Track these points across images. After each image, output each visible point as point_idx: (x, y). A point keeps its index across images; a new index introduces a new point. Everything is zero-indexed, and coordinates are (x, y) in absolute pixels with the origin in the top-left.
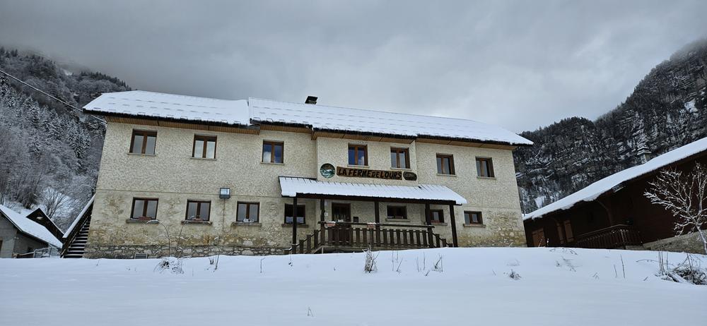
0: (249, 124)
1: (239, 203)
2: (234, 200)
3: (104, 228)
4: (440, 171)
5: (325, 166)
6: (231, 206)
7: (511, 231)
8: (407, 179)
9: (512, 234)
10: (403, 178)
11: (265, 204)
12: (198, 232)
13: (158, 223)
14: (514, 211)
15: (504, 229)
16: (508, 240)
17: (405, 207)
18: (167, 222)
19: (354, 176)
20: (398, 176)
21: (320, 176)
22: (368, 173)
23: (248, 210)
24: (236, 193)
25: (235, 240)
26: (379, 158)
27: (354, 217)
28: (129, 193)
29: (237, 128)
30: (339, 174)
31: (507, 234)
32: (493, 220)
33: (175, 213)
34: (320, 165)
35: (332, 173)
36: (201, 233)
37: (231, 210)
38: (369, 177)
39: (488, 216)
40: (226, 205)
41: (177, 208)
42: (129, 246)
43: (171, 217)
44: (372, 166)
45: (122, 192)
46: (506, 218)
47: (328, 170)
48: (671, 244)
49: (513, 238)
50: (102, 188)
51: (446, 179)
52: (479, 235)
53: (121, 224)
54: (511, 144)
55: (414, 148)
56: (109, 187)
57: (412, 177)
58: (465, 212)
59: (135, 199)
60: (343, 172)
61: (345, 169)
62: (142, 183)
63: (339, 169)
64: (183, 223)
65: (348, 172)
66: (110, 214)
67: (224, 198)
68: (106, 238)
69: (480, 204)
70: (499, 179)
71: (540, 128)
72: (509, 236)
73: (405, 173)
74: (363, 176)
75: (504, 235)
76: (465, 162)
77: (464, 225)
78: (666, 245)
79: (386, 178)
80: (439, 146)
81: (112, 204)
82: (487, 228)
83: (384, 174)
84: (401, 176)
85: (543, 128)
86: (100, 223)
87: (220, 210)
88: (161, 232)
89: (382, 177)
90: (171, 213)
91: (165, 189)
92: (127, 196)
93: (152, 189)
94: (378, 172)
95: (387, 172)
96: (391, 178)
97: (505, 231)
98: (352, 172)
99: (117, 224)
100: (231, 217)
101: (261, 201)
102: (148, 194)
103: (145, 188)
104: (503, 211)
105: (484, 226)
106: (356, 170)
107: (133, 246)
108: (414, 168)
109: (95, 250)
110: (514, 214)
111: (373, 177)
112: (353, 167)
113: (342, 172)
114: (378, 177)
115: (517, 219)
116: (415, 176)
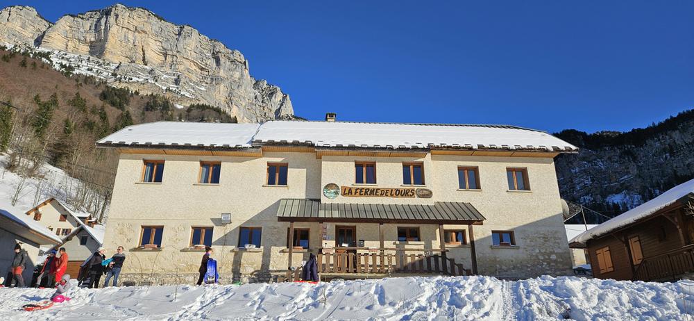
0: (250, 146)
1: (241, 228)
2: (236, 225)
4: (462, 186)
5: (329, 186)
6: (233, 232)
7: (553, 253)
8: (421, 196)
9: (553, 257)
10: (416, 195)
11: (267, 229)
15: (543, 251)
16: (549, 263)
17: (418, 228)
18: (172, 249)
19: (361, 195)
20: (410, 193)
21: (323, 197)
22: (377, 192)
23: (250, 235)
26: (390, 175)
27: (360, 241)
28: (136, 221)
29: (238, 151)
30: (344, 194)
31: (547, 257)
32: (528, 241)
33: (179, 239)
34: (324, 185)
35: (336, 193)
37: (233, 235)
39: (522, 236)
40: (228, 230)
41: (181, 235)
42: (135, 274)
43: (175, 245)
44: (381, 184)
45: (131, 221)
46: (545, 238)
47: (333, 191)
49: (555, 261)
50: (112, 217)
51: (469, 194)
52: (511, 258)
55: (429, 161)
56: (118, 216)
57: (426, 194)
58: (493, 232)
59: (145, 228)
61: (350, 189)
62: (149, 211)
63: (344, 189)
65: (353, 191)
69: (511, 223)
70: (536, 193)
71: (653, 124)
72: (549, 259)
73: (419, 191)
74: (370, 195)
75: (543, 258)
76: (493, 174)
77: (491, 246)
79: (397, 196)
80: (461, 157)
81: (122, 233)
82: (521, 250)
83: (394, 192)
84: (413, 194)
85: (657, 124)
87: (222, 235)
88: (165, 260)
89: (392, 195)
90: (175, 239)
91: (170, 216)
92: (136, 225)
93: (158, 217)
94: (387, 190)
95: (397, 190)
96: (402, 196)
97: (543, 254)
98: (358, 191)
101: (264, 225)
102: (155, 222)
103: (152, 216)
104: (542, 230)
105: (518, 248)
106: (363, 189)
107: (138, 274)
108: (429, 185)
110: (556, 232)
111: (381, 195)
112: (359, 186)
113: (347, 192)
114: (387, 196)
115: (560, 239)
116: (431, 193)
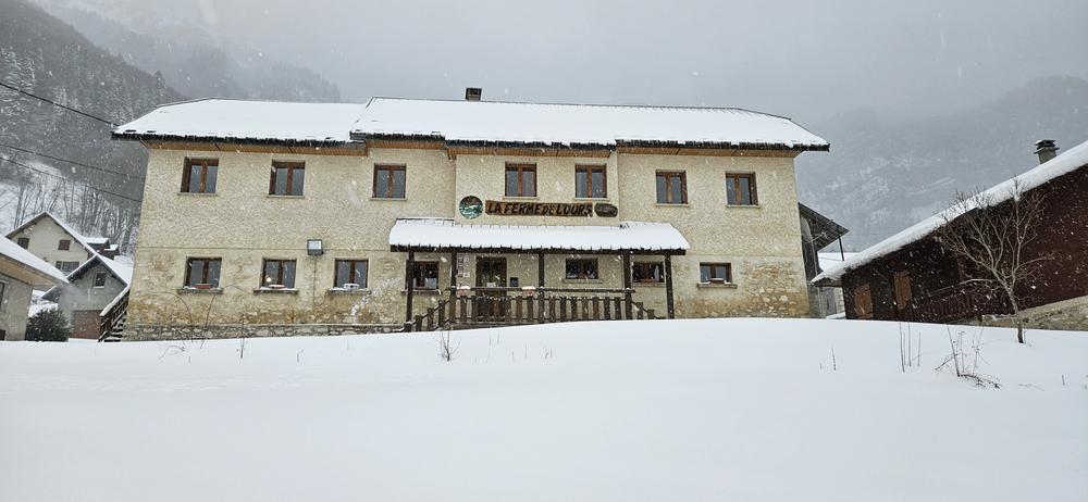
0: (348, 140)
1: (337, 261)
2: (330, 257)
3: (149, 302)
4: (662, 198)
5: (467, 201)
6: (325, 266)
7: (784, 293)
8: (600, 214)
9: (784, 298)
10: (594, 213)
11: (376, 262)
12: (278, 304)
13: (221, 293)
14: (789, 260)
15: (770, 291)
16: (776, 307)
17: (597, 261)
18: (235, 291)
19: (514, 213)
20: (586, 210)
21: (458, 216)
22: (537, 209)
23: (351, 271)
24: (333, 246)
25: (332, 316)
26: (556, 184)
27: (512, 279)
28: (180, 251)
29: (329, 146)
30: (489, 212)
31: (774, 298)
32: (750, 276)
33: (245, 278)
34: (460, 198)
35: (478, 211)
36: (282, 307)
37: (325, 272)
38: (536, 214)
39: (743, 270)
40: (318, 264)
41: (247, 271)
42: (183, 327)
43: (240, 285)
44: (544, 196)
45: (171, 251)
46: (774, 272)
47: (472, 207)
48: (1060, 313)
49: (785, 304)
50: (144, 244)
51: (671, 211)
52: (724, 300)
53: (171, 297)
54: (792, 146)
55: (616, 163)
56: (153, 243)
57: (608, 212)
58: (701, 264)
59: (191, 260)
60: (495, 208)
61: (498, 204)
62: (198, 236)
63: (490, 203)
64: (256, 292)
65: (503, 207)
66: (156, 282)
67: (316, 255)
68: (152, 315)
69: (729, 251)
70: (766, 208)
72: (778, 301)
73: (598, 206)
74: (527, 214)
75: (768, 300)
76: (707, 184)
77: (698, 285)
78: (1052, 314)
79: (566, 214)
80: (661, 157)
81: (159, 268)
82: (739, 290)
83: (562, 209)
84: (590, 211)
86: (143, 294)
87: (309, 272)
88: (226, 306)
89: (558, 214)
90: (240, 277)
91: (231, 243)
92: (178, 256)
93: (213, 244)
94: (552, 205)
95: (566, 205)
96: (574, 214)
97: (770, 295)
98: (511, 207)
99: (166, 296)
100: (326, 281)
101: (370, 256)
102: (207, 251)
103: (203, 243)
104: (771, 261)
105: (735, 287)
106: (517, 204)
107: (187, 327)
108: (613, 198)
109: (136, 333)
110: (790, 265)
111: (543, 213)
112: (512, 200)
113: (493, 208)
114: (551, 214)
115: (795, 273)
116: (615, 209)
